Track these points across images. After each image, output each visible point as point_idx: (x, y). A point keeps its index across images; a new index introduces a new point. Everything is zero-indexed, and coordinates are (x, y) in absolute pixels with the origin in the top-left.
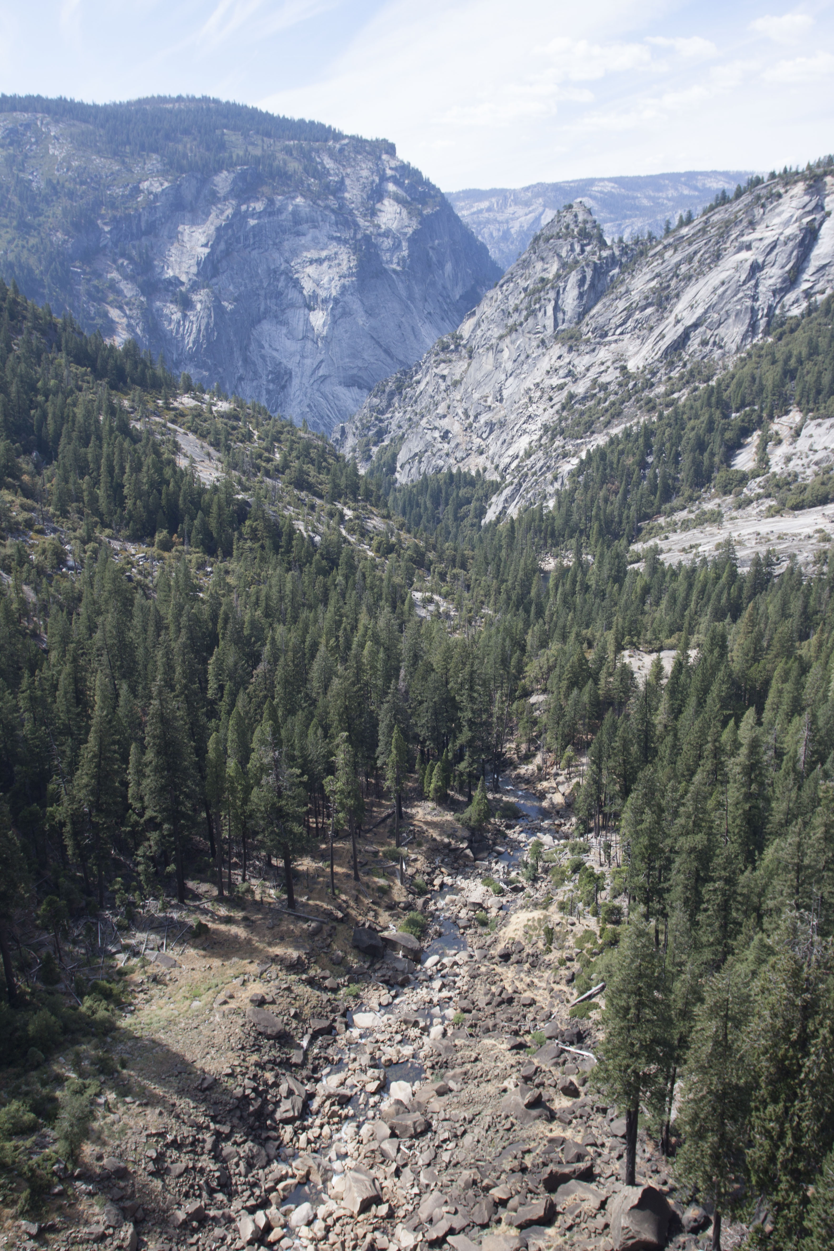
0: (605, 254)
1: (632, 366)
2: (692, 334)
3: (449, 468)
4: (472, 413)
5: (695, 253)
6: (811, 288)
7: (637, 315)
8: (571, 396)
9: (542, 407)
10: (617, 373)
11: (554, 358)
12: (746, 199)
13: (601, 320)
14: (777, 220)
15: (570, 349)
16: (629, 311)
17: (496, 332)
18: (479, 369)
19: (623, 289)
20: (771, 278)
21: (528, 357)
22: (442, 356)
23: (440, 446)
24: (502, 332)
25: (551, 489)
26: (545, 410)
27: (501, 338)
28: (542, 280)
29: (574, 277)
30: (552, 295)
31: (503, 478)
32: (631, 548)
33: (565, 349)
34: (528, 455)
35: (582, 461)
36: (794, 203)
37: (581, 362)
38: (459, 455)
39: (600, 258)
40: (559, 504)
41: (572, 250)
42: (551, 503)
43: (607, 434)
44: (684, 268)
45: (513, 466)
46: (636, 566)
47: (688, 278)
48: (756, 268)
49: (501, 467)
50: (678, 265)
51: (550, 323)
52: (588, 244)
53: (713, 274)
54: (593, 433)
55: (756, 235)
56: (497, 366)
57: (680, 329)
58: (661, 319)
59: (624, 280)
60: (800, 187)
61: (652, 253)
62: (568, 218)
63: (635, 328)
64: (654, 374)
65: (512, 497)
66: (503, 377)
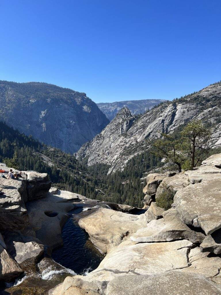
0: (132, 118)
1: (138, 140)
2: (151, 134)
3: (100, 162)
4: (104, 150)
5: (151, 117)
6: (175, 124)
7: (139, 130)
8: (126, 147)
9: (120, 149)
10: (135, 142)
11: (122, 139)
12: (160, 107)
13: (131, 131)
14: (167, 111)
15: (125, 137)
16: (137, 129)
17: (109, 133)
18: (106, 141)
19: (136, 125)
20: (166, 122)
21: (116, 139)
22: (98, 138)
23: (97, 158)
24: (111, 133)
25: (122, 167)
26: (120, 150)
27: (110, 135)
28: (119, 123)
29: (125, 123)
30: (121, 126)
31: (112, 164)
32: (141, 179)
33: (124, 137)
34: (117, 159)
35: (129, 161)
36: (170, 108)
37: (127, 140)
38: (102, 159)
39: (131, 119)
40: (124, 170)
41: (125, 117)
42: (123, 170)
43: (134, 155)
44: (148, 121)
45: (114, 162)
46: (142, 183)
47: (149, 122)
48: (163, 121)
49: (111, 162)
50: (147, 120)
51: (121, 132)
52: (128, 116)
53: (154, 122)
54: (131, 154)
55: (163, 114)
56: (110, 141)
57: (148, 133)
58: (144, 131)
59: (136, 123)
60: (171, 105)
61: (142, 117)
62: (124, 110)
63: (138, 133)
64: (143, 142)
65: (114, 168)
66: (111, 143)
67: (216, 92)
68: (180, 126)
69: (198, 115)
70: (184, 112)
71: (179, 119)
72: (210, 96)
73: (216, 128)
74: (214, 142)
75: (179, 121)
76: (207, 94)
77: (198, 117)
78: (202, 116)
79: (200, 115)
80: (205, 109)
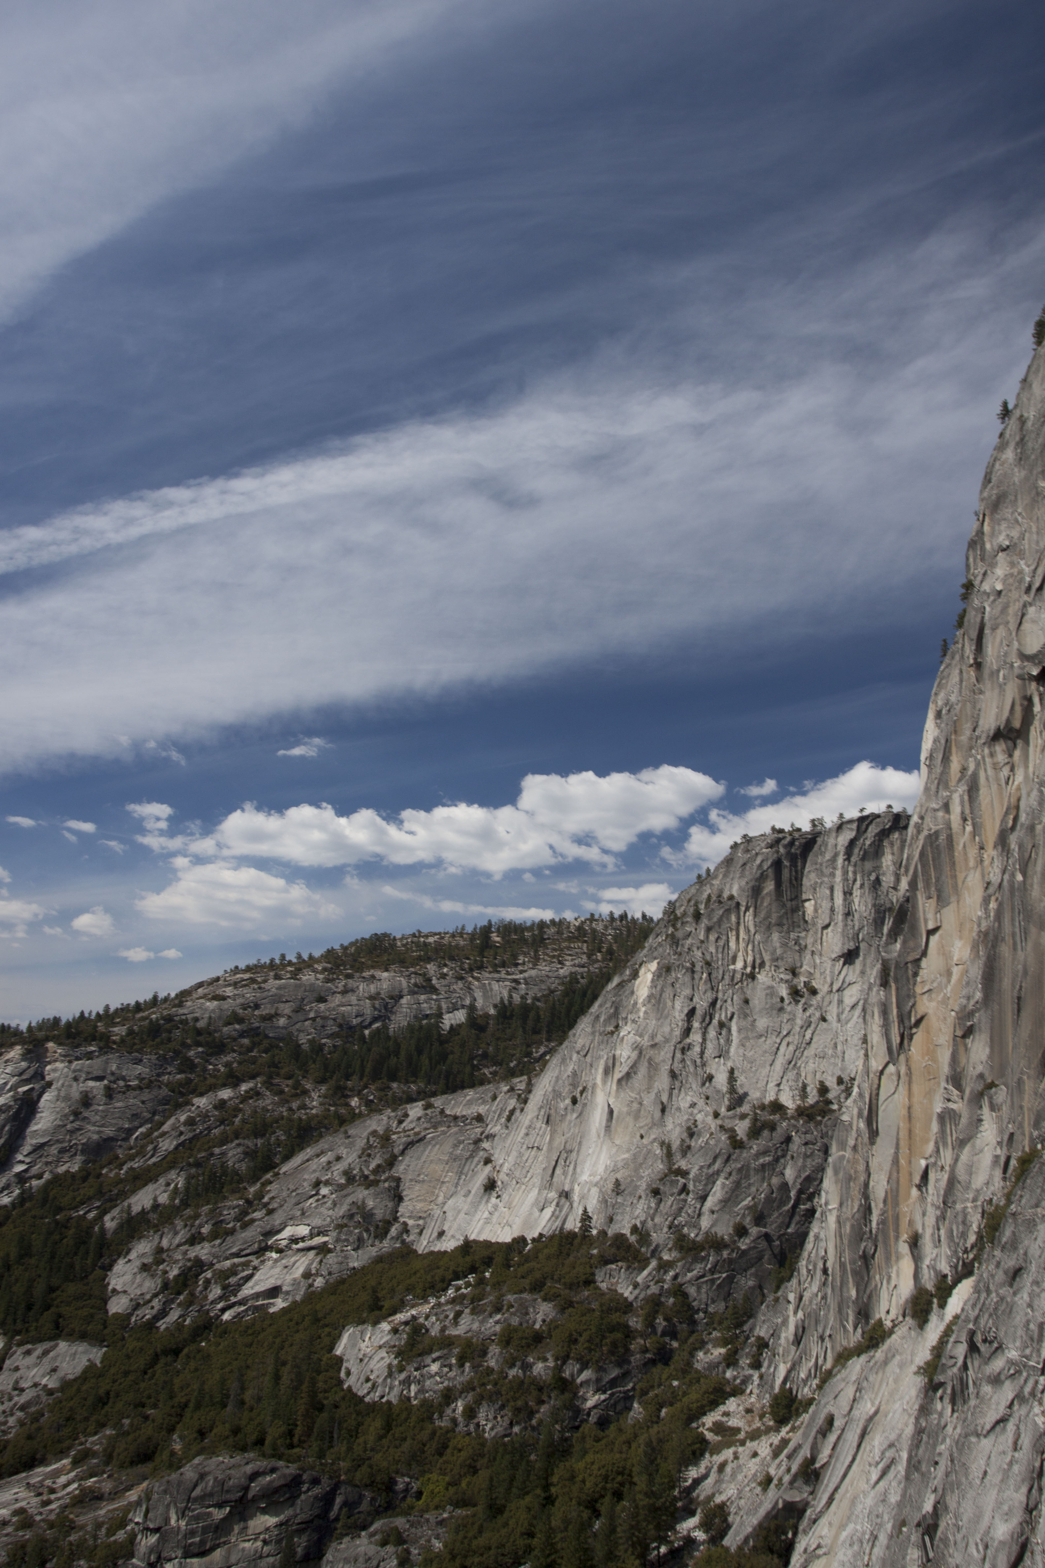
6: (26, 1171)
36: (10, 1068)
60: (16, 1052)
67: (257, 1006)
68: (57, 1179)
69: (163, 1124)
70: (86, 1101)
71: (58, 1141)
72: (230, 1024)
73: (249, 1202)
74: (233, 1280)
75: (54, 1150)
76: (213, 1011)
77: (164, 1134)
78: (182, 1129)
79: (172, 1121)
80: (201, 1095)
